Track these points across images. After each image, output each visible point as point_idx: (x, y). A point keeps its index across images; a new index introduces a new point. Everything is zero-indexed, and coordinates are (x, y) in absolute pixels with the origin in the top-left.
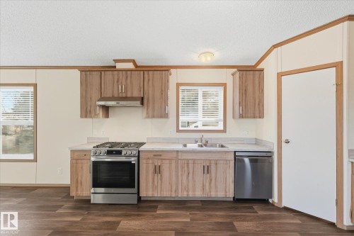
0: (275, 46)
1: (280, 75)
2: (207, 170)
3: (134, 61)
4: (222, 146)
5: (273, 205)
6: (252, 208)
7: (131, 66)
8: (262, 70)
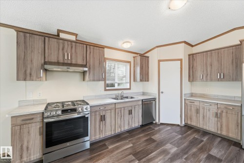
0: (158, 47)
1: (159, 61)
2: (130, 112)
3: (76, 35)
4: (132, 98)
5: (156, 124)
6: (150, 128)
7: (73, 38)
8: (148, 57)
